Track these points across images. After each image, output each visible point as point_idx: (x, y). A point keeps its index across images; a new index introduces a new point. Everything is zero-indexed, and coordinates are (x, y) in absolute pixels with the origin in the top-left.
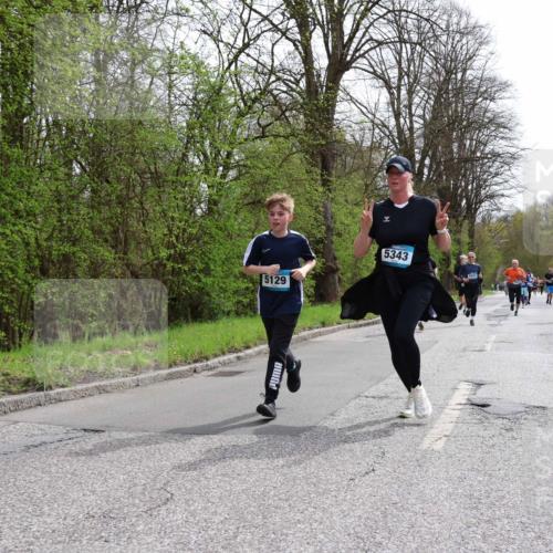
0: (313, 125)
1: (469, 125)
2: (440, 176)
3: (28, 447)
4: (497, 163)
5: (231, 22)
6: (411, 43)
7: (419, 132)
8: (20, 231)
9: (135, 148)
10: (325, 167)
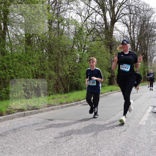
0: (107, 37)
1: (150, 36)
2: (142, 50)
3: (34, 124)
5: (84, 10)
6: (133, 14)
7: (136, 38)
8: (30, 68)
9: (60, 45)
10: (111, 48)
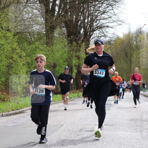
2: (66, 12)
4: (105, 5)
